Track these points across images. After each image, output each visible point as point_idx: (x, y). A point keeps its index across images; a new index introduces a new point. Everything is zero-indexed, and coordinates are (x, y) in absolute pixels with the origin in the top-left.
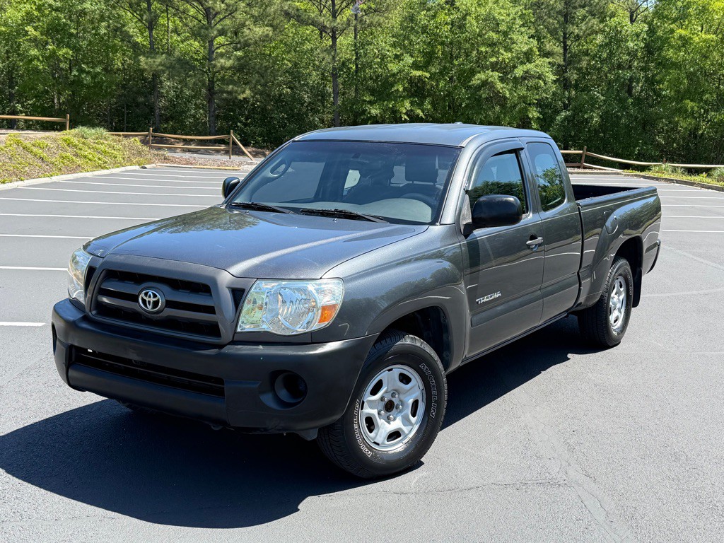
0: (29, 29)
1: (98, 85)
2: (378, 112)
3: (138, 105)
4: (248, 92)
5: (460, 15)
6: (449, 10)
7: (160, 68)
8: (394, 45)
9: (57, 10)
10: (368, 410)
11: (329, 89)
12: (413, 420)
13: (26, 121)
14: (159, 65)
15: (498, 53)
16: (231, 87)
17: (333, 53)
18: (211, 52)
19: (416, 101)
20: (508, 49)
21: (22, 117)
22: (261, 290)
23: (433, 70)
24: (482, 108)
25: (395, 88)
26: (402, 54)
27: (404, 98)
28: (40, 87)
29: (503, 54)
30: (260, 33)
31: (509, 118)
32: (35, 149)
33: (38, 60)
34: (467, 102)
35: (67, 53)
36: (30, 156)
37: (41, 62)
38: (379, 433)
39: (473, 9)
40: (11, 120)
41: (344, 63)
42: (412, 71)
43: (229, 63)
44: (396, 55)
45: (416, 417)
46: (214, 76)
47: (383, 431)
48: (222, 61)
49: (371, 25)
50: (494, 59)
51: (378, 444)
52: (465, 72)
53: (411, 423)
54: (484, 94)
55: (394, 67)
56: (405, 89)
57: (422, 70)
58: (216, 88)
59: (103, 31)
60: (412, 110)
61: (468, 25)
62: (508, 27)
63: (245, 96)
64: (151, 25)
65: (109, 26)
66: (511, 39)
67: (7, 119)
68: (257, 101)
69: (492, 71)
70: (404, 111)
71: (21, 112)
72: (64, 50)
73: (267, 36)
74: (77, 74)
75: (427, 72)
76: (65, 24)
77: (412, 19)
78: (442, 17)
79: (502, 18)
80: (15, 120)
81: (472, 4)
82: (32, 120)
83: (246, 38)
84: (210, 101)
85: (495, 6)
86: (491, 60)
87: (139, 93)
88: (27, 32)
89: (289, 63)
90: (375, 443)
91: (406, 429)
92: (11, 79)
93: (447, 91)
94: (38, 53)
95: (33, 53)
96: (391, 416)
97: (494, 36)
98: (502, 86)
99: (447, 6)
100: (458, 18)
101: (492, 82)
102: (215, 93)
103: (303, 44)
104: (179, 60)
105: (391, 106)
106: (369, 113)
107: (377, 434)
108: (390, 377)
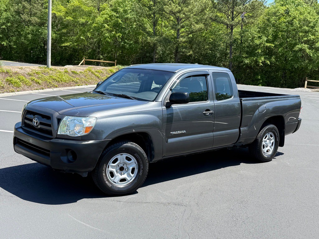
0: (106, 25)
1: (131, 49)
2: (248, 62)
3: (147, 57)
4: (191, 52)
5: (291, 19)
6: (286, 16)
7: (155, 42)
8: (259, 32)
9: (117, 17)
10: (111, 169)
11: (228, 51)
12: (132, 175)
13: (103, 63)
14: (155, 40)
15: (308, 36)
16: (184, 50)
17: (230, 36)
18: (178, 35)
19: (267, 57)
20: (313, 34)
21: (102, 61)
22: (66, 120)
23: (276, 43)
24: (299, 61)
25: (257, 51)
26: (261, 36)
27: (262, 55)
28: (109, 49)
29: (310, 37)
30: (198, 27)
31: (312, 66)
32: (96, 73)
33: (108, 38)
34: (292, 58)
35: (120, 35)
36: (93, 76)
37: (110, 39)
38: (116, 178)
39: (297, 16)
40: (98, 62)
41: (235, 40)
42: (266, 44)
43: (184, 40)
44: (259, 36)
45: (134, 174)
46: (178, 45)
47: (118, 178)
48: (181, 39)
49: (248, 23)
50: (306, 39)
51: (116, 183)
52: (292, 44)
53: (131, 176)
54: (300, 55)
55: (257, 42)
56: (262, 52)
57: (271, 43)
58: (179, 50)
59: (134, 26)
60: (265, 62)
61: (294, 23)
62: (314, 24)
63: (190, 54)
64: (155, 24)
65: (137, 24)
66: (315, 30)
67: (96, 62)
68: (196, 56)
69: (304, 44)
70: (261, 61)
71: (102, 59)
72: (119, 34)
73: (201, 28)
74: (123, 44)
75: (273, 44)
76: (120, 23)
77: (268, 20)
78: (282, 19)
79: (311, 20)
80: (100, 62)
81: (297, 14)
82: (106, 62)
83: (192, 29)
84: (176, 56)
85: (308, 15)
86: (304, 39)
87: (147, 52)
88: (105, 26)
89: (211, 40)
90: (114, 182)
91: (129, 179)
92: (99, 45)
93: (282, 53)
94: (108, 35)
95: (106, 35)
96: (122, 173)
97: (307, 28)
98: (309, 51)
99: (285, 15)
100: (290, 20)
101: (304, 49)
102: (178, 53)
103: (219, 31)
104: (164, 38)
105: (255, 59)
106: (244, 62)
107: (115, 179)
108: (122, 157)
